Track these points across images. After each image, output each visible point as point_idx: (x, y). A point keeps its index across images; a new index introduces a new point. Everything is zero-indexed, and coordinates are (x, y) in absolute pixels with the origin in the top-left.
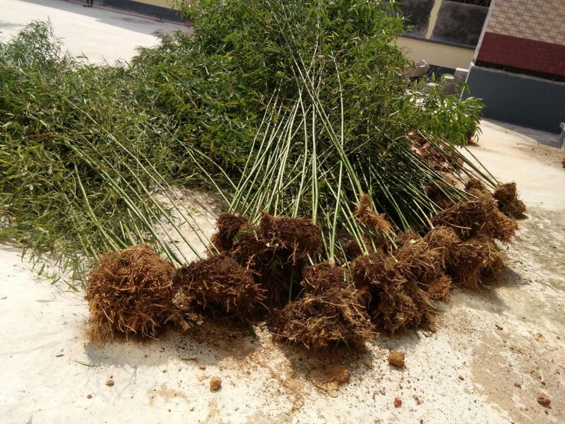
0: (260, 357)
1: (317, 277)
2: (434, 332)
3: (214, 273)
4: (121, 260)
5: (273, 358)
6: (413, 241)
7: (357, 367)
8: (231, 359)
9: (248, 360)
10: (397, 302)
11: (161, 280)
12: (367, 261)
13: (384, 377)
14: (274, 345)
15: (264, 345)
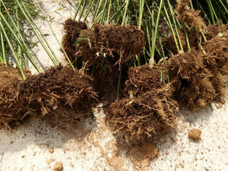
1: (138, 79)
3: (51, 85)
6: (220, 35)
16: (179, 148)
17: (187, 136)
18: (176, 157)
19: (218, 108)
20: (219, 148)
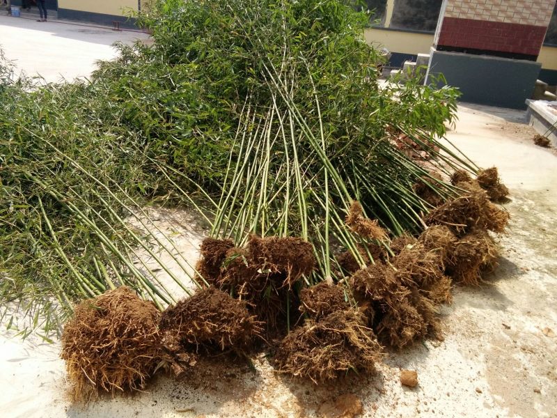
0: (264, 396)
1: (316, 301)
2: (442, 340)
3: (205, 312)
4: (99, 310)
5: (278, 396)
6: (410, 246)
7: (369, 393)
8: (232, 403)
9: (251, 403)
10: (402, 315)
11: (146, 327)
12: (366, 276)
13: (399, 402)
14: (277, 379)
15: (266, 381)
16: (391, 400)
17: (399, 384)
18: (389, 412)
19: (435, 347)
20: (448, 395)
